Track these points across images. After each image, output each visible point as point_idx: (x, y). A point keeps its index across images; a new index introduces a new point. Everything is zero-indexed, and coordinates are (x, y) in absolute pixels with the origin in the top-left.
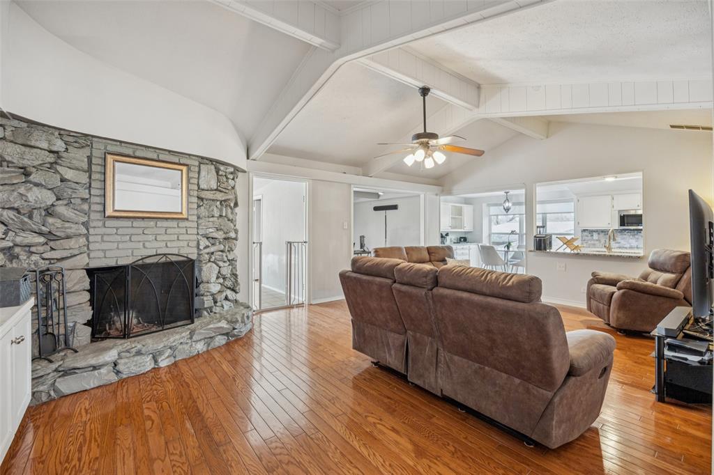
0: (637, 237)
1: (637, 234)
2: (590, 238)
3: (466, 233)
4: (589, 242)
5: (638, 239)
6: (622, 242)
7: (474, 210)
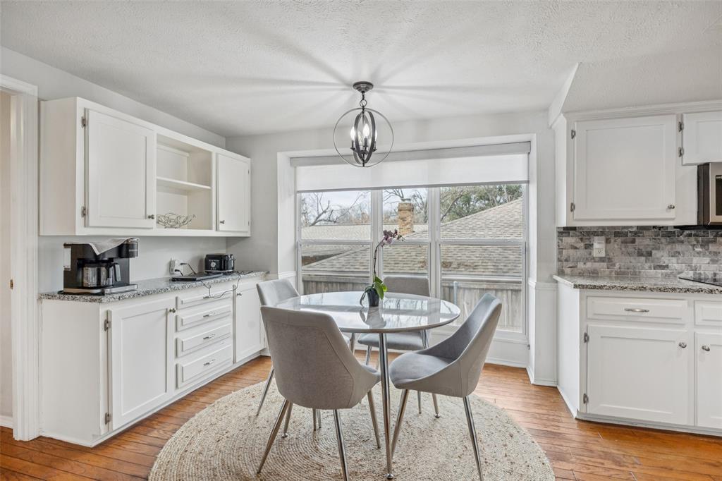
0: (712, 247)
1: (714, 241)
2: (582, 252)
3: (229, 241)
4: (581, 265)
5: (716, 253)
6: (674, 264)
7: (252, 172)
